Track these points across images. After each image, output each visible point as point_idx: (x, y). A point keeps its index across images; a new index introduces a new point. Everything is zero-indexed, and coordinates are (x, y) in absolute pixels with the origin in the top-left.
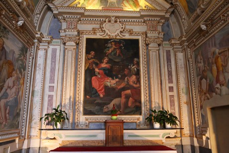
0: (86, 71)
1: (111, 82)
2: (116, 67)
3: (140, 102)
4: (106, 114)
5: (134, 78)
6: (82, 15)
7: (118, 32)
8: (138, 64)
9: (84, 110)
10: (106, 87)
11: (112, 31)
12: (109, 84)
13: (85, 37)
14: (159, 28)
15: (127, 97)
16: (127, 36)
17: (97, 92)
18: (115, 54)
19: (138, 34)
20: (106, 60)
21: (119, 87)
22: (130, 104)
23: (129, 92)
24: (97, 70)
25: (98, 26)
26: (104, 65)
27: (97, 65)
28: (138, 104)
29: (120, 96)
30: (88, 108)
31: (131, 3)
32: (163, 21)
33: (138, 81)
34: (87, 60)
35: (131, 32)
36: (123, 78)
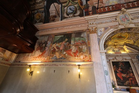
0: (114, 71)
1: (124, 75)
2: (124, 70)
3: (137, 83)
4: (125, 86)
5: (132, 74)
6: (110, 55)
7: (121, 59)
8: (132, 69)
9: (117, 84)
10: (123, 77)
11: (119, 59)
12: (123, 76)
13: (111, 61)
14: (136, 58)
15: (131, 80)
16: (125, 61)
17: (120, 78)
18: (122, 66)
19: (128, 60)
20: (120, 68)
21: (127, 77)
22: (133, 83)
23: (131, 79)
24: (118, 71)
25: (114, 58)
26: (120, 70)
27: (117, 69)
28: (136, 83)
29: (129, 80)
30: (119, 83)
31: (123, 50)
32: (136, 55)
33: (134, 75)
34: (114, 68)
35: (126, 59)
36: (128, 74)
